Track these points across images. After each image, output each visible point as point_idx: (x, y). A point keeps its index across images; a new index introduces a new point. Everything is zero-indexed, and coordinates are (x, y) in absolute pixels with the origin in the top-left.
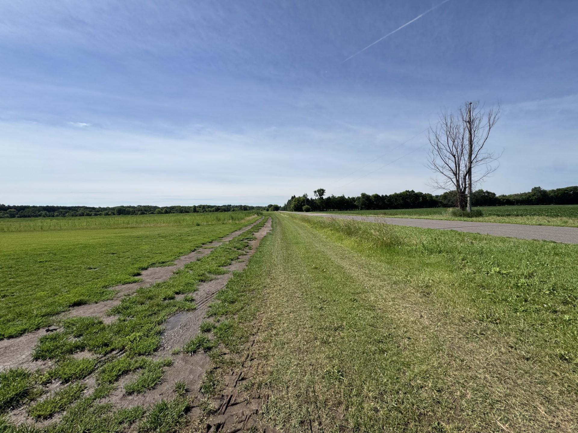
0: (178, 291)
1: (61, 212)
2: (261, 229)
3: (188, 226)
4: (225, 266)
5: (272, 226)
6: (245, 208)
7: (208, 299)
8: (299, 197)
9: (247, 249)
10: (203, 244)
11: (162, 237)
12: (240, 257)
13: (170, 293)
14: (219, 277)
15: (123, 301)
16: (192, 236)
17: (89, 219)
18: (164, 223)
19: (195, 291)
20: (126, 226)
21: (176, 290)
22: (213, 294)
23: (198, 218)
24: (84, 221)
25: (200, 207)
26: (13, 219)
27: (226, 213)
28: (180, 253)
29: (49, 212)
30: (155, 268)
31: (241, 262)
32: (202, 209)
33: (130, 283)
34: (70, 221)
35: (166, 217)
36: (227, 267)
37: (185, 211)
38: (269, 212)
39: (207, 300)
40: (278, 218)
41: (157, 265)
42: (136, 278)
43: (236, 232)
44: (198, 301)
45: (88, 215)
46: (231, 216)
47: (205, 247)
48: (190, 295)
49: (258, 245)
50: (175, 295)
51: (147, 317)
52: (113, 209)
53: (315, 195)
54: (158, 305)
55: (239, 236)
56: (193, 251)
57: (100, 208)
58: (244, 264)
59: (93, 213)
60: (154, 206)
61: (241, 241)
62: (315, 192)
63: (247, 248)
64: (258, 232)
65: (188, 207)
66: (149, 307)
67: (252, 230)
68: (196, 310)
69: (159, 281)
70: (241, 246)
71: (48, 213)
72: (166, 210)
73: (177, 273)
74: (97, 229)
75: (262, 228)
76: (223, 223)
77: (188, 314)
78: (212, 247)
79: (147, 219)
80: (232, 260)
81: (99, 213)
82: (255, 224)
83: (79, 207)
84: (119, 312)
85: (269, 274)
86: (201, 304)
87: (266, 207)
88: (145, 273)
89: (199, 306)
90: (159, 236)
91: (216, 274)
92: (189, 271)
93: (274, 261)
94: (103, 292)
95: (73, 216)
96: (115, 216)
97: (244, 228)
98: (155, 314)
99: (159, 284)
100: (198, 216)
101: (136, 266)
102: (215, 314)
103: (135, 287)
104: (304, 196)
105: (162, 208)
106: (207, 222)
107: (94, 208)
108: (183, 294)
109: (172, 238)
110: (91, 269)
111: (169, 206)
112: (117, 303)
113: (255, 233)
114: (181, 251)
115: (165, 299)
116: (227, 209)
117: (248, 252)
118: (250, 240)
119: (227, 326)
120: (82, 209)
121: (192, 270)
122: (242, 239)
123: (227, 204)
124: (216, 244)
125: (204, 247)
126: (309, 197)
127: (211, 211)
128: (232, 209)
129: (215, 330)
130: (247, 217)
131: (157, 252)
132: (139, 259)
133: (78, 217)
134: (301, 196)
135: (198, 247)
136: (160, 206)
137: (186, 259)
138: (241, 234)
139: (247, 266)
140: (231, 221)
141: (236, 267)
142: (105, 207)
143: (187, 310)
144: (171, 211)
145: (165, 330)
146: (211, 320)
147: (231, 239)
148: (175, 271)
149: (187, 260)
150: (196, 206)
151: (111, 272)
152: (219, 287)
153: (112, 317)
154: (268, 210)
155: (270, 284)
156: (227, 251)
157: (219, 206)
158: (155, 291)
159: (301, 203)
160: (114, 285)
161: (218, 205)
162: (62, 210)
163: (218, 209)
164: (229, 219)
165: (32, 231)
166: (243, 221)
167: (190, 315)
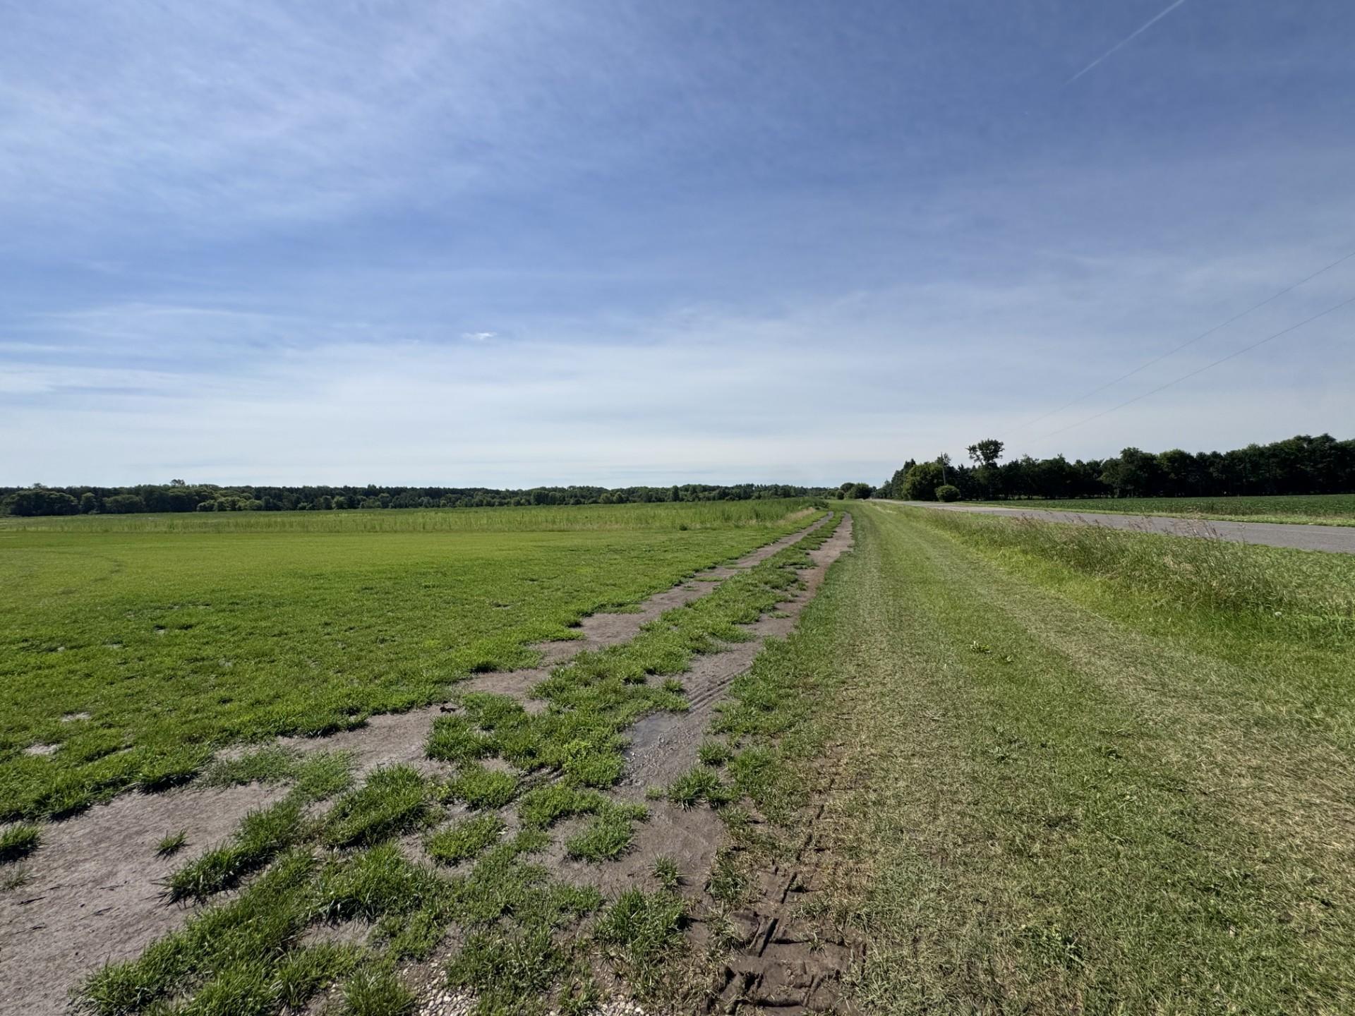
0: (651, 667)
1: (450, 499)
2: (826, 542)
3: (664, 530)
4: (745, 623)
5: (854, 536)
6: (785, 494)
7: (713, 693)
8: (926, 463)
9: (794, 589)
10: (697, 571)
11: (615, 551)
12: (778, 606)
13: (637, 669)
14: (734, 646)
15: (554, 674)
16: (673, 551)
17: (490, 512)
18: (617, 522)
19: (684, 671)
20: (550, 526)
21: (648, 665)
22: (724, 683)
23: (682, 512)
24: (482, 516)
25: (686, 488)
26: (386, 511)
27: (742, 502)
28: (650, 587)
29: (433, 499)
30: (606, 614)
31: (782, 617)
32: (692, 494)
33: (563, 640)
34: (463, 516)
35: (620, 510)
36: (750, 626)
37: (656, 498)
38: (846, 501)
39: (710, 695)
40: (867, 516)
41: (609, 608)
42: (574, 631)
43: (767, 548)
44: (693, 695)
45: (490, 504)
46: (755, 511)
47: (701, 578)
48: (675, 680)
49: (822, 580)
50: (647, 676)
51: (596, 713)
52: (529, 493)
53: (971, 457)
54: (615, 691)
55: (775, 556)
56: (676, 585)
57: (507, 491)
58: (789, 623)
59: (497, 501)
60: (599, 487)
61: (780, 568)
62: (973, 449)
63: (794, 585)
64: (819, 549)
65: (663, 489)
66: (600, 692)
67: (805, 545)
68: (690, 713)
69: (615, 642)
70: (781, 581)
71: (431, 501)
72: (620, 496)
73: (648, 630)
74: (504, 531)
75: (828, 540)
76: (737, 527)
77: (673, 720)
78: (715, 578)
79: (586, 515)
80: (761, 611)
81: (506, 501)
82: (811, 530)
83: (475, 490)
84: (548, 695)
85: (852, 652)
86: (700, 701)
87: (837, 489)
88: (588, 624)
89: (695, 704)
90: (611, 550)
91: (727, 640)
92: (671, 627)
93: (864, 622)
94: (521, 653)
95: (466, 506)
96: (531, 507)
97: (784, 539)
98: (611, 708)
99: (615, 647)
100: (682, 509)
101: (572, 607)
102: (730, 729)
103: (573, 649)
104: (940, 460)
105: (612, 491)
106: (702, 523)
107: (497, 492)
108: (661, 674)
109: (633, 554)
110: (500, 606)
111: (625, 487)
112: (545, 677)
113: (810, 551)
114: (654, 583)
115: (627, 681)
116: (744, 493)
117: (797, 596)
118: (802, 568)
119: (757, 759)
120: (480, 493)
121: (676, 626)
122: (781, 565)
123: (743, 483)
124: (723, 573)
125: (698, 578)
126: (955, 464)
127: (709, 499)
128: (756, 494)
129: (733, 765)
130: (791, 512)
131: (608, 583)
132: (576, 593)
133: (474, 509)
134: (932, 459)
135: (685, 577)
136: (610, 489)
137: (663, 601)
138: (778, 553)
139: (796, 627)
140: (754, 522)
141: (769, 628)
142: (516, 489)
143: (672, 711)
144: (630, 498)
145: (630, 744)
146: (722, 741)
147: (756, 563)
148: (643, 624)
149: (665, 604)
150: (679, 486)
151: (532, 616)
152: (736, 671)
153: (537, 702)
154: (841, 497)
155: (855, 677)
156: (750, 591)
157: (726, 488)
158: (609, 663)
159: (932, 480)
160: (537, 642)
161: (724, 485)
162: (450, 495)
163: (724, 494)
164: (751, 518)
165: (411, 532)
166: (781, 522)
167: (677, 721)
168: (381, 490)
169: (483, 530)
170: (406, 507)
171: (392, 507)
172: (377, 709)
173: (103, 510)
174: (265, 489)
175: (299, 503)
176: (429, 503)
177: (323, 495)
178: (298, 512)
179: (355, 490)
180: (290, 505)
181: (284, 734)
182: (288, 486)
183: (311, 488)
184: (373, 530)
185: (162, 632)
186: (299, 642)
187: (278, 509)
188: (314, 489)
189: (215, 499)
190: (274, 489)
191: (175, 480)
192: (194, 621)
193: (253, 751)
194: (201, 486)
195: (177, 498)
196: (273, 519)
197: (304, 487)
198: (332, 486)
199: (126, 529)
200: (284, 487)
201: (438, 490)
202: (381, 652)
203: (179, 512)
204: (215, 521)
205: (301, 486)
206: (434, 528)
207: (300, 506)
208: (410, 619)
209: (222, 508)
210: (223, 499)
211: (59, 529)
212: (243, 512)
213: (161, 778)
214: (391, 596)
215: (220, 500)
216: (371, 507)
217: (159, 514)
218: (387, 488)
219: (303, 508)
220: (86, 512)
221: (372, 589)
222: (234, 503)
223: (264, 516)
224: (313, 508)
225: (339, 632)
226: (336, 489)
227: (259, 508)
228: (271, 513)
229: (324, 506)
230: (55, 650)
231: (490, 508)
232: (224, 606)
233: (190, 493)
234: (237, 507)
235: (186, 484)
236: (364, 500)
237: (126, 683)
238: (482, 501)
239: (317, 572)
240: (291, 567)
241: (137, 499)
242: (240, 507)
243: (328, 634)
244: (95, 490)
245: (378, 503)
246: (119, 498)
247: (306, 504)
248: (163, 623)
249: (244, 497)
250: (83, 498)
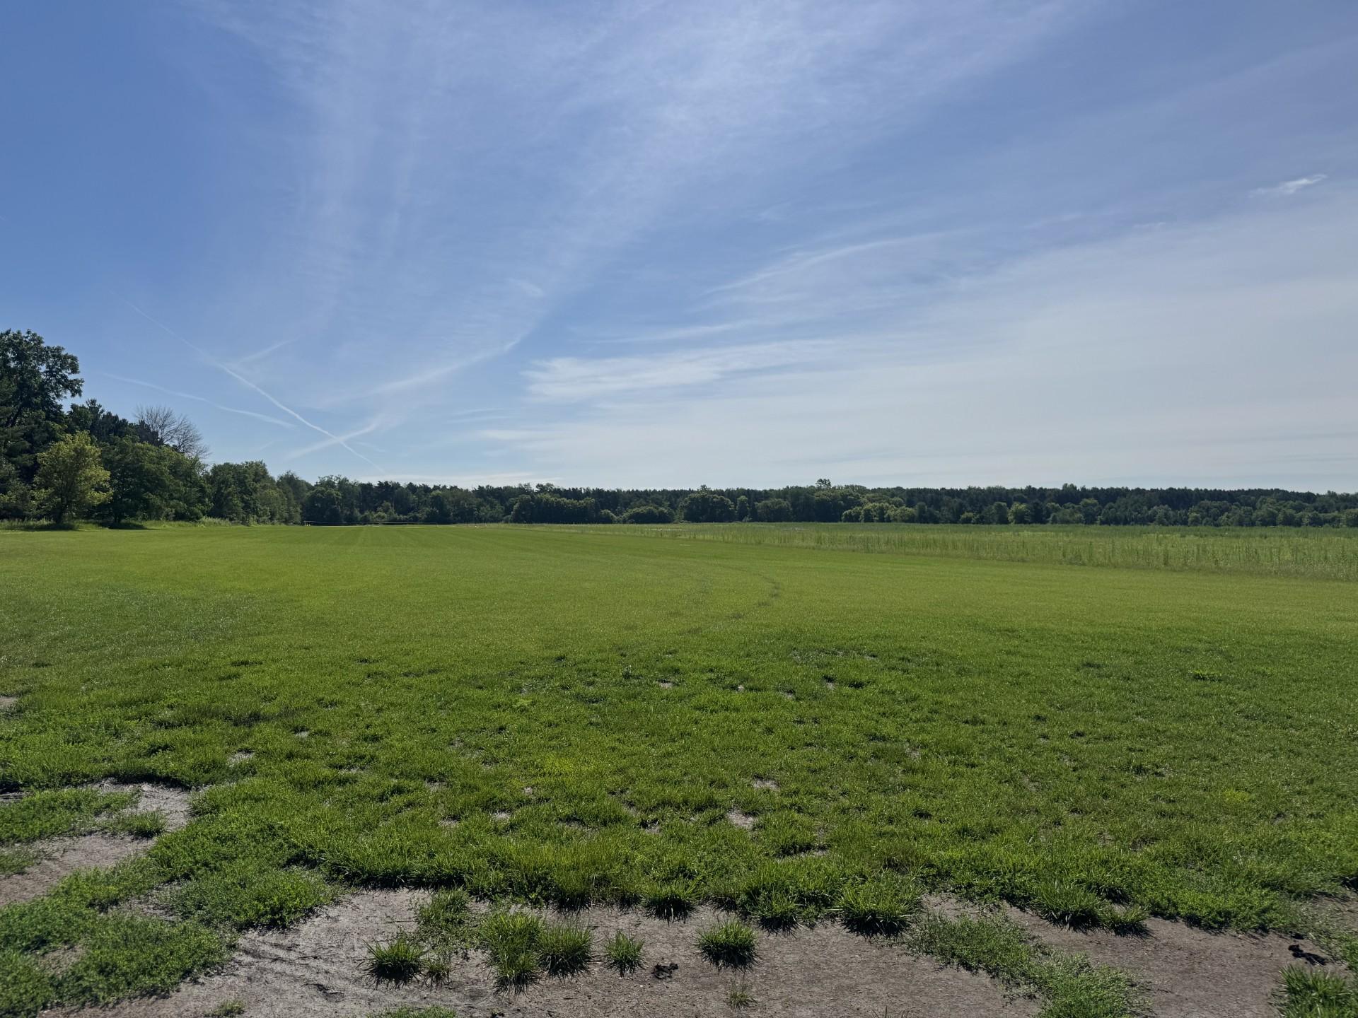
1: (1208, 509)
17: (1293, 536)
24: (1277, 545)
26: (1092, 528)
29: (1173, 510)
34: (1238, 542)
45: (1290, 522)
59: (1308, 515)
71: (1171, 513)
74: (1336, 579)
81: (1330, 516)
83: (1260, 493)
95: (1240, 523)
107: (1309, 497)
120: (1269, 500)
133: (1259, 530)
162: (1206, 502)
168: (1085, 493)
170: (1126, 522)
171: (1102, 523)
172: (1158, 906)
173: (756, 518)
174: (919, 491)
175: (963, 513)
176: (1166, 516)
177: (995, 500)
178: (960, 526)
179: (1042, 493)
180: (950, 516)
181: (1011, 899)
182: (948, 488)
183: (979, 489)
184: (1076, 561)
185: (830, 686)
186: (1002, 741)
187: (936, 521)
188: (983, 491)
189: (860, 504)
190: (931, 491)
191: (821, 480)
192: (864, 678)
193: (973, 913)
194: (847, 487)
195: (822, 503)
196: (931, 536)
197: (970, 489)
198: (1008, 487)
199: (777, 542)
200: (943, 489)
201: (1185, 493)
202: (1139, 790)
203: (824, 522)
204: (862, 535)
205: (965, 487)
207: (963, 516)
208: (1180, 736)
209: (868, 518)
210: (869, 506)
211: (720, 538)
212: (893, 524)
213: (866, 914)
214: (1135, 686)
215: (866, 507)
216: (1068, 522)
217: (806, 523)
218: (1095, 490)
219: (968, 521)
220: (741, 519)
221: (1098, 667)
222: (882, 511)
223: (918, 531)
224: (981, 521)
225: (1061, 737)
226: (1014, 490)
227: (911, 520)
228: (925, 526)
229: (996, 518)
230: (734, 688)
231: (1293, 529)
232: (894, 661)
233: (835, 498)
234: (885, 516)
235: (832, 485)
236: (1057, 510)
237: (807, 750)
238: (1274, 516)
239: (1006, 626)
240: (967, 612)
241: (785, 504)
242: (889, 516)
243: (1045, 737)
244: (748, 493)
245: (1079, 515)
246: (769, 502)
247: (971, 514)
248: (831, 673)
249: (894, 503)
250: (738, 503)
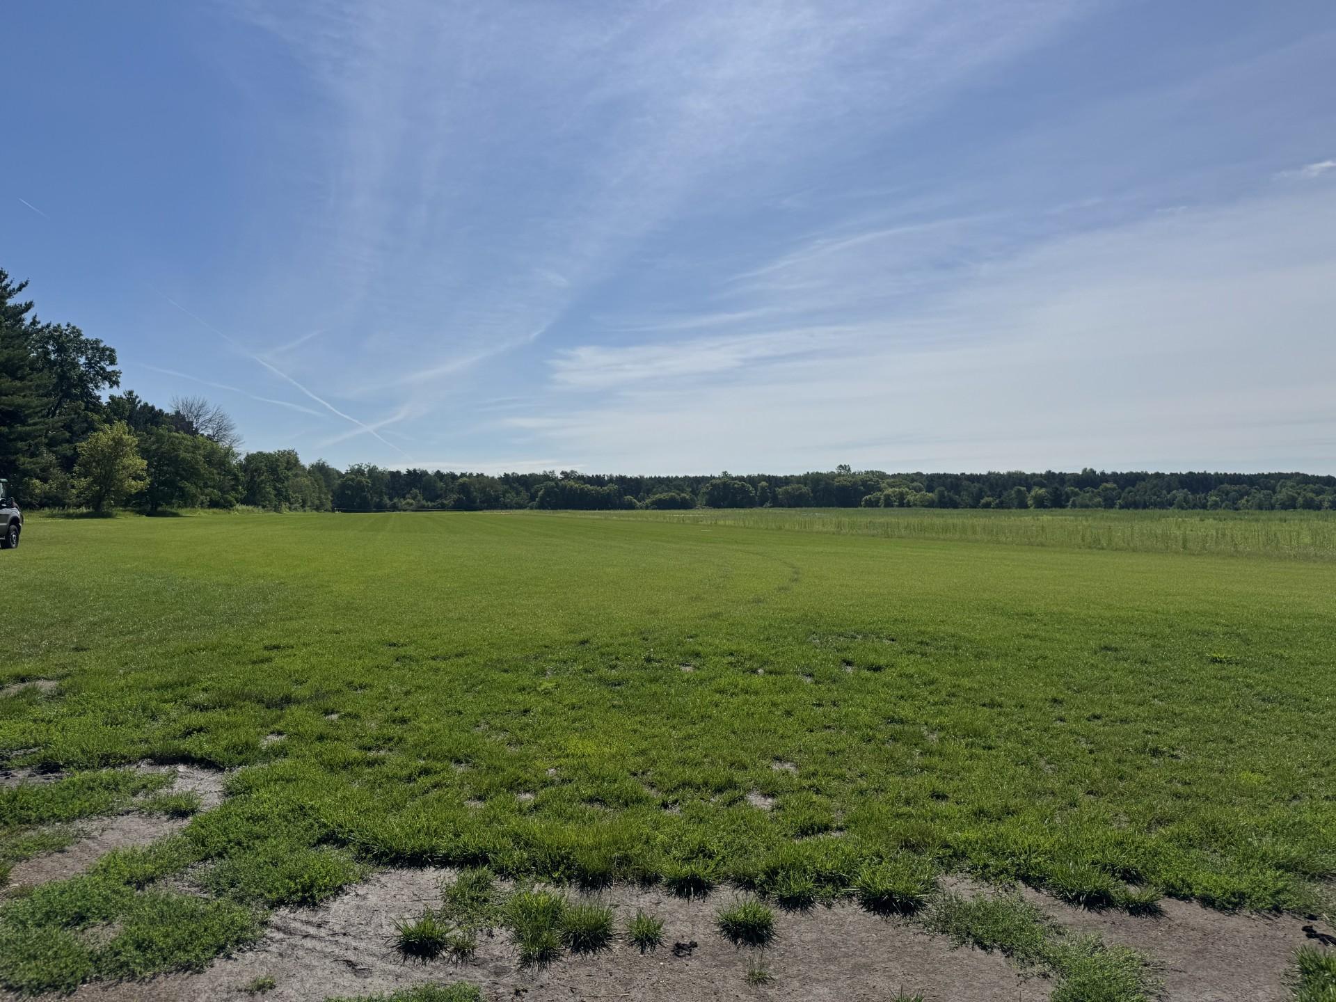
1: (1227, 493)
26: (1111, 513)
29: (1193, 494)
45: (1310, 505)
59: (1327, 500)
71: (1191, 497)
83: (1280, 476)
95: (1260, 507)
120: (1289, 483)
162: (1226, 486)
168: (1104, 477)
169: (1307, 558)
170: (1145, 507)
171: (1122, 507)
172: (1173, 886)
173: (777, 503)
174: (938, 476)
175: (982, 498)
176: (1186, 500)
177: (1015, 485)
178: (979, 511)
179: (1062, 478)
180: (970, 501)
181: (1026, 880)
182: (968, 473)
183: (999, 474)
184: (1095, 545)
185: (849, 669)
186: (1020, 723)
187: (955, 505)
188: (1002, 476)
189: (880, 490)
190: (951, 476)
191: (841, 466)
192: (883, 661)
193: (988, 893)
194: (867, 473)
195: (843, 489)
196: (950, 521)
197: (990, 473)
198: (1028, 472)
199: (797, 528)
200: (963, 474)
201: (1205, 477)
202: (1155, 772)
203: (844, 507)
204: (882, 520)
205: (985, 472)
206: (1204, 548)
207: (983, 501)
208: (1197, 719)
209: (888, 504)
210: (889, 491)
211: (741, 524)
212: (913, 510)
213: (882, 894)
214: (1152, 669)
215: (886, 492)
216: (1087, 506)
217: (826, 509)
218: (1114, 474)
219: (987, 505)
220: (761, 505)
221: (1116, 650)
222: (902, 496)
223: (938, 516)
224: (1001, 506)
225: (1078, 720)
226: (1034, 475)
227: (931, 505)
228: (945, 511)
229: (1016, 503)
230: (754, 671)
231: (1313, 513)
232: (912, 645)
233: (855, 483)
234: (905, 501)
235: (852, 471)
236: (1076, 494)
237: (825, 733)
238: (1294, 499)
239: (1025, 610)
240: (986, 596)
241: (805, 489)
242: (909, 501)
243: (1062, 720)
244: (769, 479)
245: (1098, 499)
246: (789, 488)
247: (991, 499)
248: (850, 656)
249: (914, 489)
250: (759, 489)
